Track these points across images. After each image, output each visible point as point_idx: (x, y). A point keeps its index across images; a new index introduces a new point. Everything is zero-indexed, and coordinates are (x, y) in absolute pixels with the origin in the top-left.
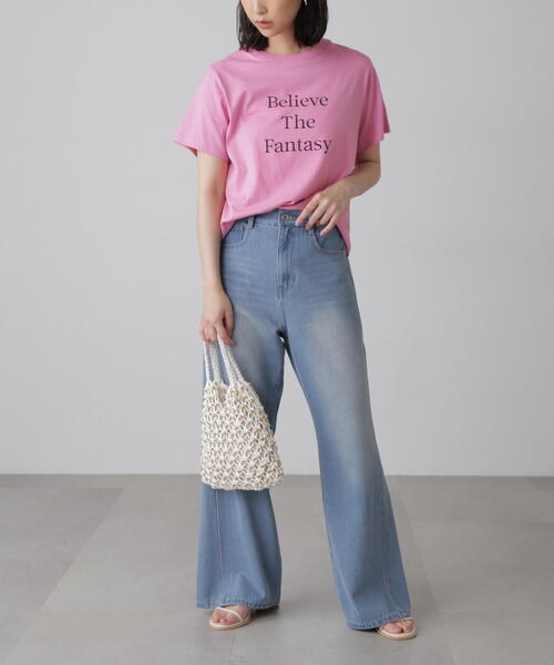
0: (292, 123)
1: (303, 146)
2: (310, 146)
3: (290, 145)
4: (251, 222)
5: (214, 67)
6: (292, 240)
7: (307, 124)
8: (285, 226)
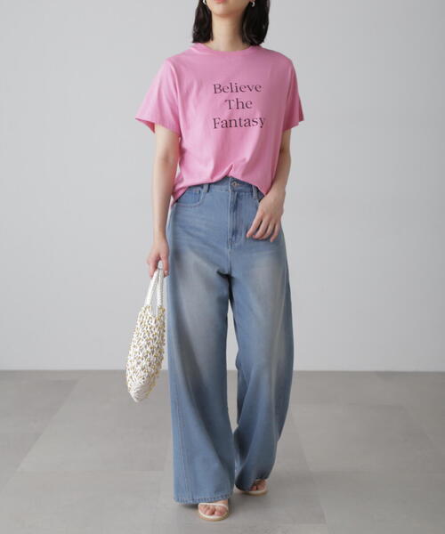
0: (233, 104)
1: (243, 123)
2: (249, 123)
3: (233, 123)
4: (206, 188)
5: (169, 60)
6: (239, 202)
7: (245, 106)
8: (234, 191)
